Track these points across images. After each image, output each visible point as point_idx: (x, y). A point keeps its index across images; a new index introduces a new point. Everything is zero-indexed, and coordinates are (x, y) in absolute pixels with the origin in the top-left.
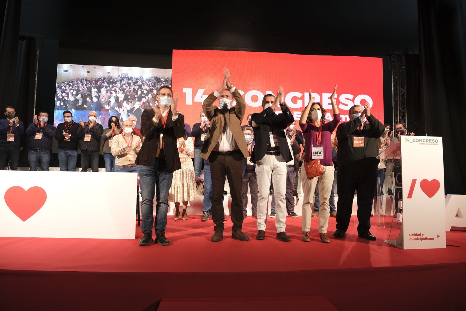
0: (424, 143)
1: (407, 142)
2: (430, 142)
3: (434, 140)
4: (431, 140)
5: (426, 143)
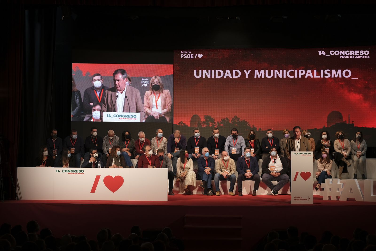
1: (295, 154)
5: (305, 155)
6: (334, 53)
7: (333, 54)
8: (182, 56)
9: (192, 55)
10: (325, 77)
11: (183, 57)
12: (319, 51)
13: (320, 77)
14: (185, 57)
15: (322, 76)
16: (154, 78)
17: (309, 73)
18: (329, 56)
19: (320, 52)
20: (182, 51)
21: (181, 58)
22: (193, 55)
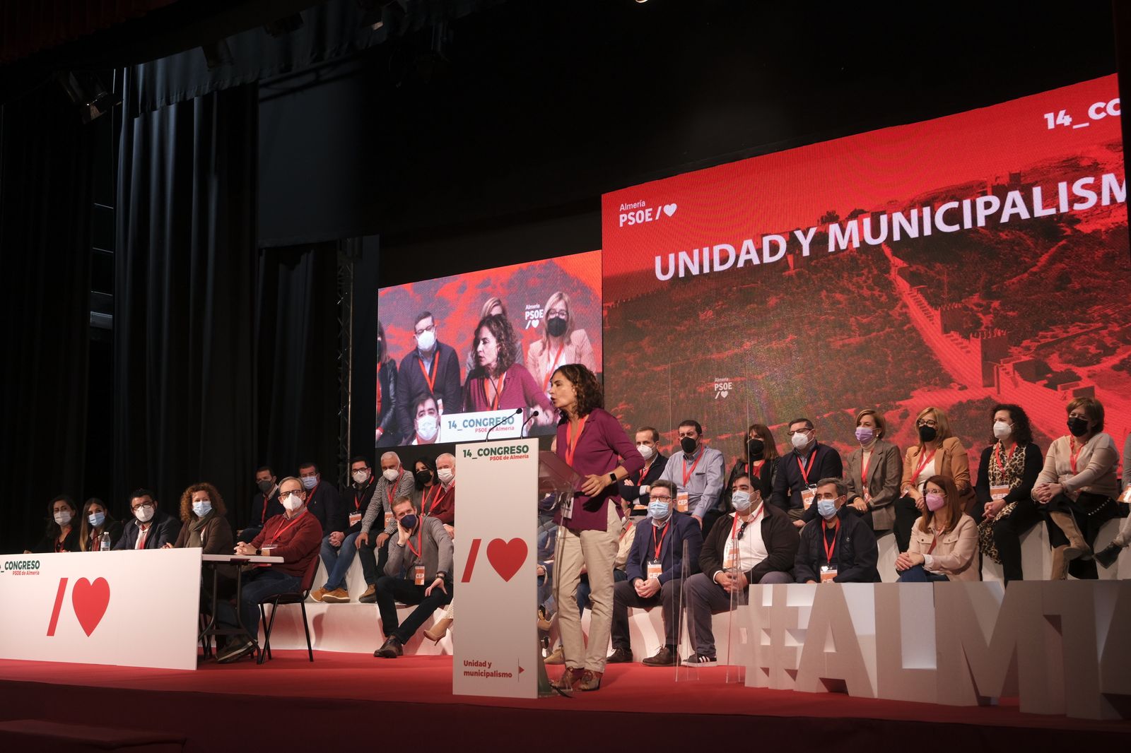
0: (499, 456)
1: (468, 457)
2: (511, 453)
3: (520, 447)
4: (515, 447)
5: (504, 455)
6: (1104, 109)
7: (1103, 115)
8: (623, 218)
9: (649, 212)
10: (1077, 207)
11: (625, 223)
12: (1046, 116)
13: (1058, 210)
14: (631, 221)
15: (1064, 208)
16: (554, 298)
17: (1014, 205)
18: (1087, 124)
19: (1049, 117)
20: (622, 205)
21: (621, 225)
22: (651, 210)
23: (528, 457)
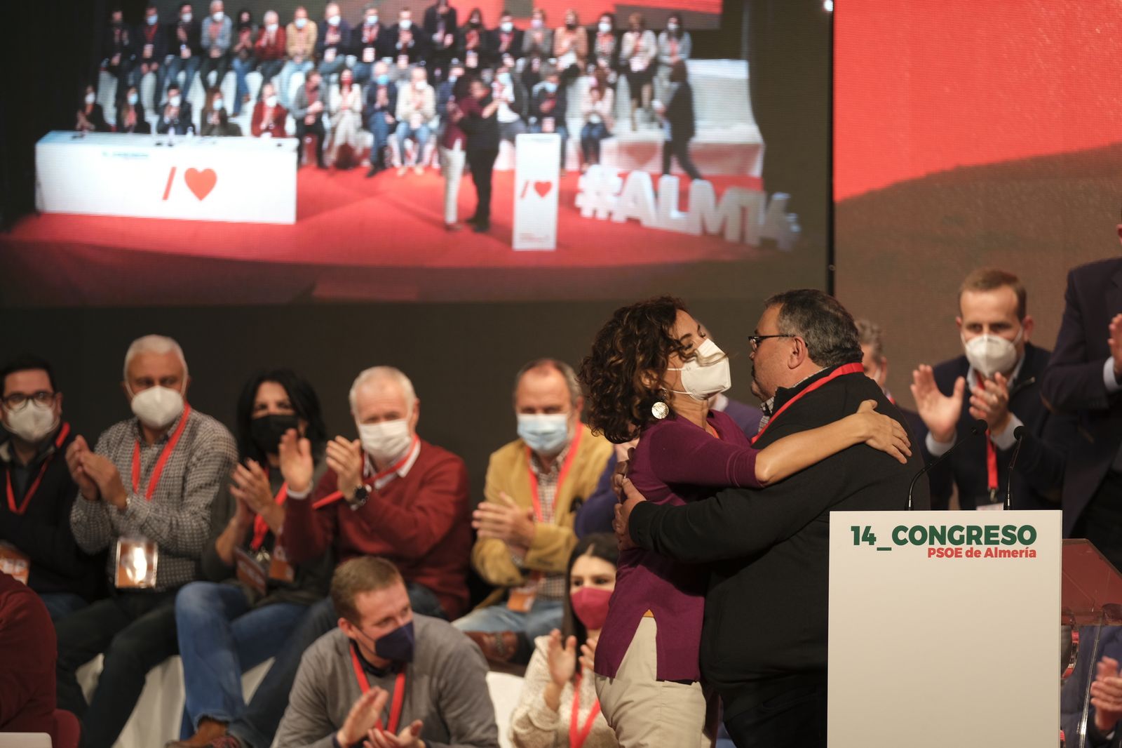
0: (954, 547)
1: (864, 545)
2: (988, 542)
3: (1014, 528)
4: (997, 528)
5: (968, 547)
23: (1033, 554)
